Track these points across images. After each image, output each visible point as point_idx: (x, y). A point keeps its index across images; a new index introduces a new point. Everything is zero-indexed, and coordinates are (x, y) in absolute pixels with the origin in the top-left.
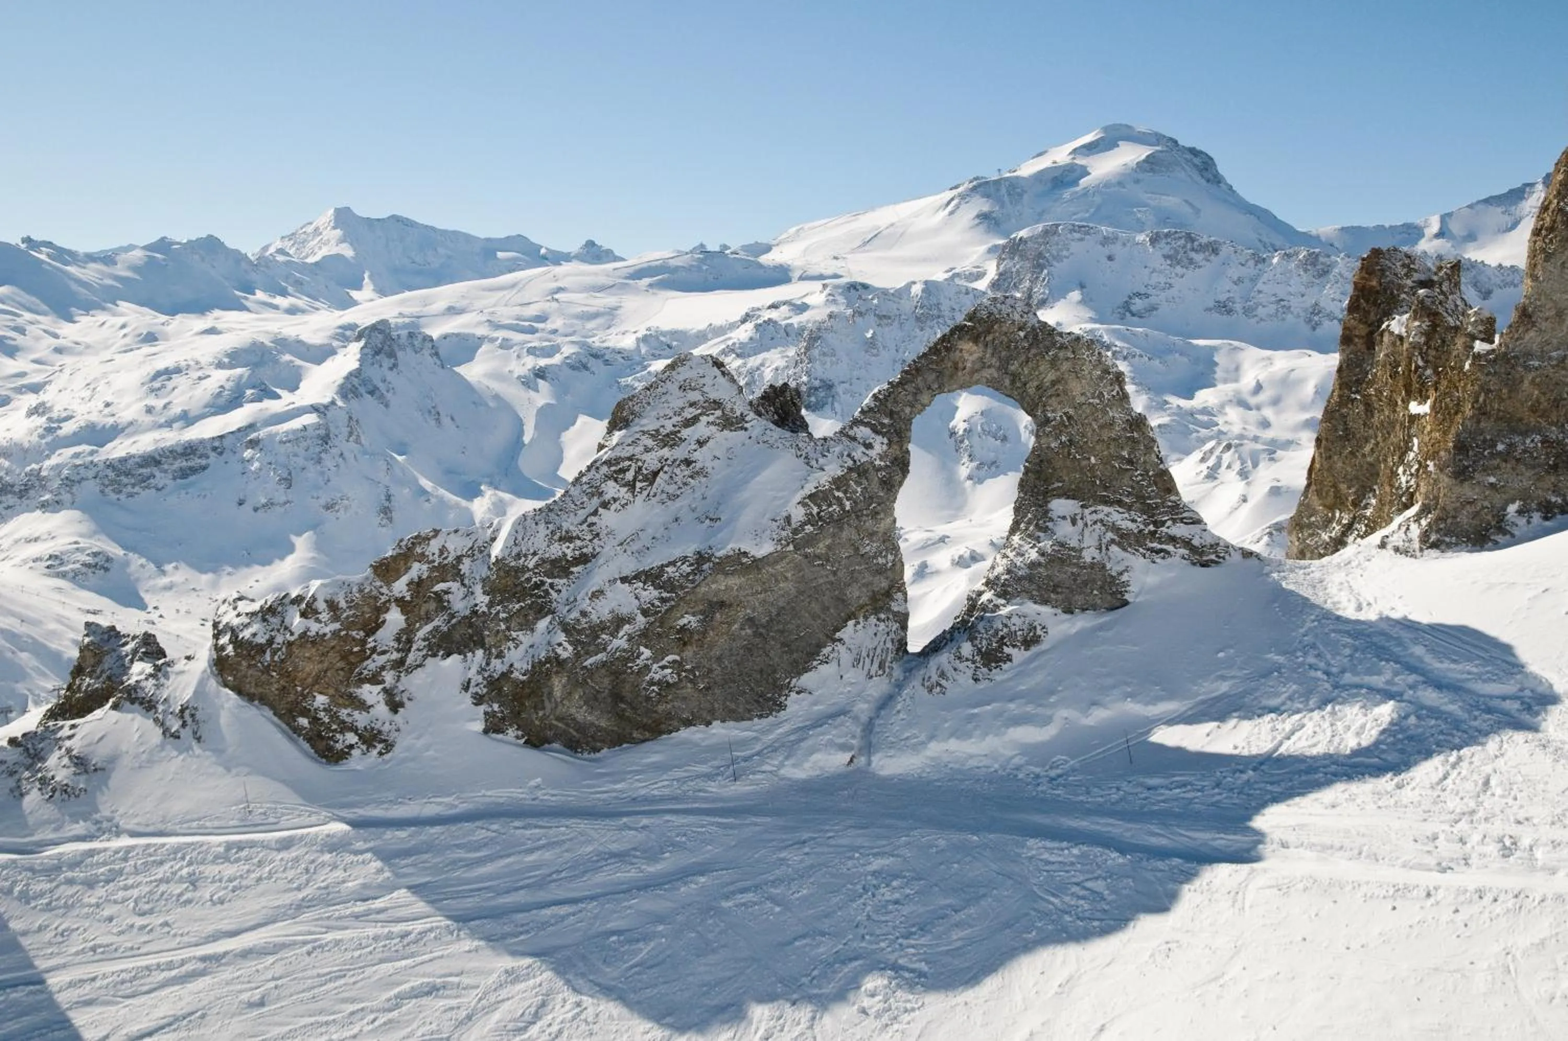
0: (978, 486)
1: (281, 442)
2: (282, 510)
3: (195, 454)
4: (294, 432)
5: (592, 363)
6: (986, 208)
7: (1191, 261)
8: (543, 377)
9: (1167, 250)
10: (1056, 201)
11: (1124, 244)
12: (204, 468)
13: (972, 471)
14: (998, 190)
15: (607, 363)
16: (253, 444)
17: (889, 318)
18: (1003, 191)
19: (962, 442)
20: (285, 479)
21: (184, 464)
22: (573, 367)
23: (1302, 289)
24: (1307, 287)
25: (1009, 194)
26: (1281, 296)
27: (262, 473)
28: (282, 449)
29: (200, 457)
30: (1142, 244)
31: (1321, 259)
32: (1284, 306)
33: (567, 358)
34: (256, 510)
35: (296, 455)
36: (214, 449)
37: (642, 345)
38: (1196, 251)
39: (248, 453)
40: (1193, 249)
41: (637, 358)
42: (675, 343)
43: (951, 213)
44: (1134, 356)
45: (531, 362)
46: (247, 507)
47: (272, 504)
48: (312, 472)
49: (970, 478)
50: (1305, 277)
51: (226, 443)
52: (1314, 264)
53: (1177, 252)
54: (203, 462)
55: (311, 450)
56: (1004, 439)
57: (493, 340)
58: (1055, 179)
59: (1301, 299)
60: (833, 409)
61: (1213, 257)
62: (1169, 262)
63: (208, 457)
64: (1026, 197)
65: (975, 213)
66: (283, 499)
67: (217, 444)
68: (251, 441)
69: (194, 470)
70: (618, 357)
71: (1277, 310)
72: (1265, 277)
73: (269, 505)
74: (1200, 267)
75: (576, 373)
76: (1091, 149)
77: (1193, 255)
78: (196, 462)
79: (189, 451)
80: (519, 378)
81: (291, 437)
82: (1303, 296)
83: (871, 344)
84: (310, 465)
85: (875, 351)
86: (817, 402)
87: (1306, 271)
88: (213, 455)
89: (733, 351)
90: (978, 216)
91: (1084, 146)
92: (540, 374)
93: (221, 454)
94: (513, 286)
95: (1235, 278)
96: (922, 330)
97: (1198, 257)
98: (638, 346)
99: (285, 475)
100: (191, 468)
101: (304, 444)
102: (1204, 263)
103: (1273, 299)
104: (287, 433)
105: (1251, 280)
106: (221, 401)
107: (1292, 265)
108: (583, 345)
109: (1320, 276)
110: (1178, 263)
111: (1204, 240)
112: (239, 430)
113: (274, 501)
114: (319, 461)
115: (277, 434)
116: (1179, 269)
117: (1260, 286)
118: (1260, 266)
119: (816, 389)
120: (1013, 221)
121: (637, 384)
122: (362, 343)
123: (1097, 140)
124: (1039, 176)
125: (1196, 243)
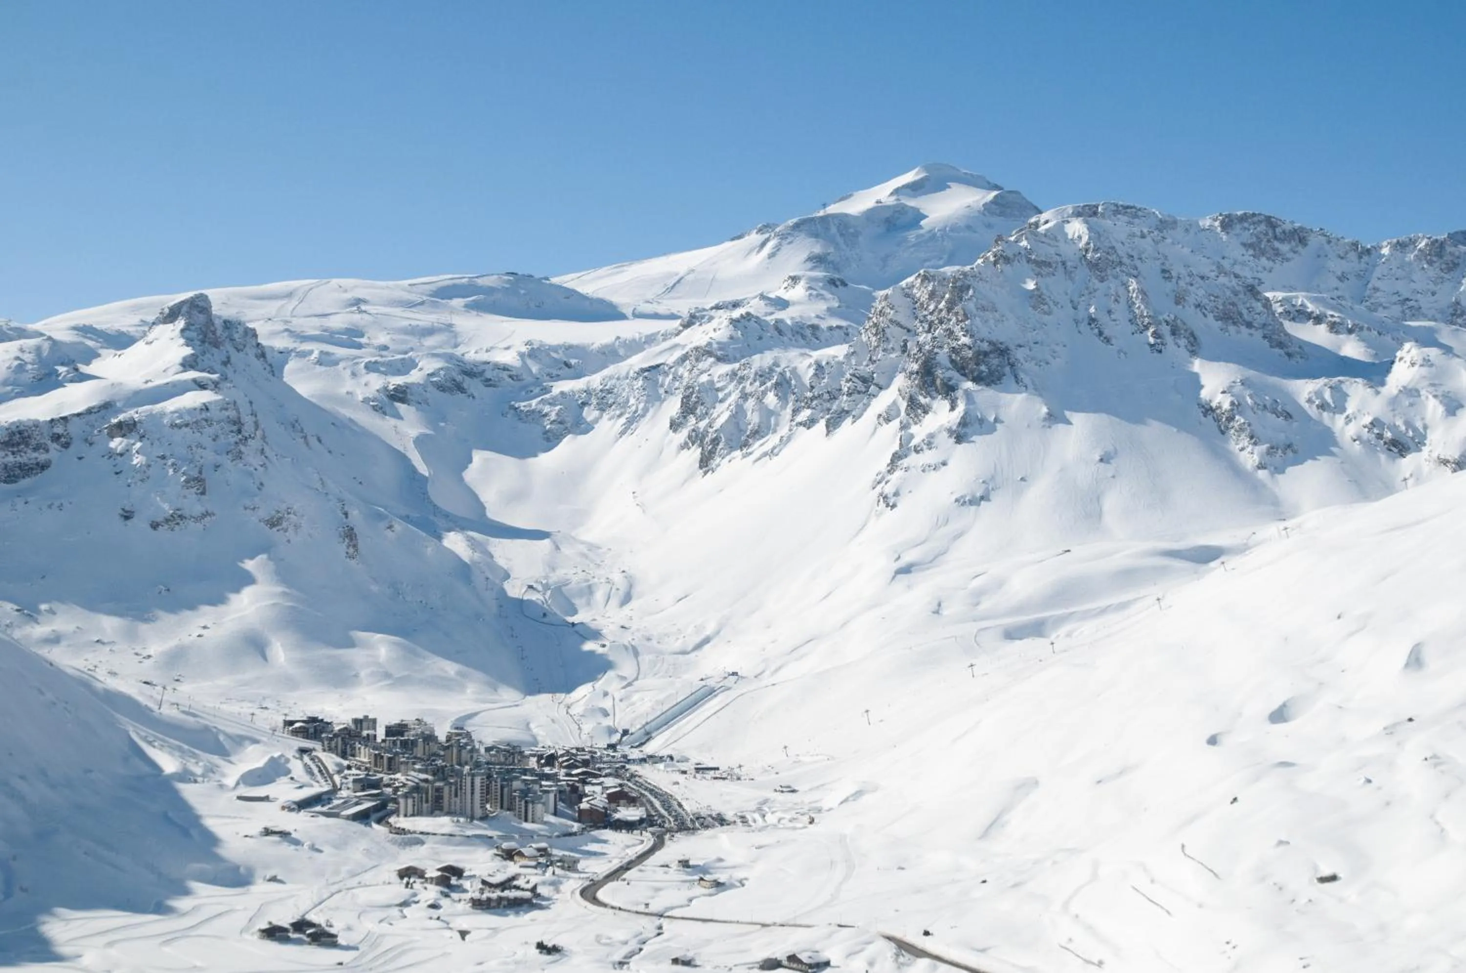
0: (1280, 477)
1: (173, 426)
2: (199, 526)
3: (27, 445)
4: (191, 411)
5: (467, 382)
6: (817, 249)
7: (1277, 253)
8: (403, 401)
9: (1246, 237)
10: (899, 245)
11: (1187, 230)
12: (43, 467)
13: (1261, 456)
14: (828, 229)
15: (488, 383)
16: (126, 428)
17: (1049, 265)
18: (834, 230)
19: (1231, 419)
20: (195, 479)
21: (11, 459)
22: (441, 387)
23: (1432, 287)
24: (1435, 284)
25: (842, 235)
26: (1406, 294)
27: (150, 472)
28: (178, 434)
29: (35, 449)
30: (1211, 229)
31: (1449, 249)
32: (1411, 308)
33: (431, 375)
34: (155, 526)
35: (200, 446)
36: (56, 438)
37: (529, 362)
38: (1281, 241)
39: (117, 444)
40: (1276, 238)
41: (528, 379)
42: (573, 361)
43: (772, 256)
44: (1361, 329)
45: (376, 382)
46: (140, 523)
47: (181, 517)
48: (232, 471)
49: (1261, 466)
50: (1432, 272)
51: (74, 429)
52: (1440, 255)
53: (1260, 241)
54: (42, 457)
55: (222, 440)
56: (1288, 416)
57: (303, 355)
58: (888, 221)
59: (1432, 299)
60: (1017, 380)
61: (1300, 248)
62: (1251, 252)
63: (47, 451)
64: (861, 239)
65: (805, 256)
66: (198, 509)
67: (59, 430)
68: (120, 425)
69: (27, 470)
70: (505, 375)
71: (1403, 312)
72: (1378, 272)
73: (177, 518)
74: (1288, 260)
75: (446, 395)
76: (915, 188)
77: (1277, 244)
78: (29, 456)
79: (17, 437)
80: (366, 401)
81: (187, 418)
82: (1433, 294)
83: (1037, 299)
84: (226, 461)
85: (1046, 307)
86: (991, 373)
87: (1430, 263)
88: (53, 446)
89: (710, 354)
90: (810, 259)
91: (904, 187)
92: (399, 395)
93: (66, 445)
94: (289, 295)
95: (1339, 274)
96: (1102, 280)
97: (1284, 248)
98: (524, 363)
99: (195, 473)
100: (21, 466)
101: (209, 431)
102: (1290, 255)
103: (1395, 298)
104: (179, 413)
105: (1358, 276)
106: (27, 377)
107: (1411, 257)
108: (450, 358)
109: (1450, 270)
110: (1263, 254)
111: (1288, 227)
112: (89, 411)
113: (186, 512)
114: (239, 456)
115: (162, 414)
116: (1263, 261)
117: (1374, 282)
118: (1365, 258)
119: (986, 354)
120: (854, 265)
121: (547, 409)
122: (181, 323)
123: (922, 180)
124: (870, 215)
125: (1278, 230)
